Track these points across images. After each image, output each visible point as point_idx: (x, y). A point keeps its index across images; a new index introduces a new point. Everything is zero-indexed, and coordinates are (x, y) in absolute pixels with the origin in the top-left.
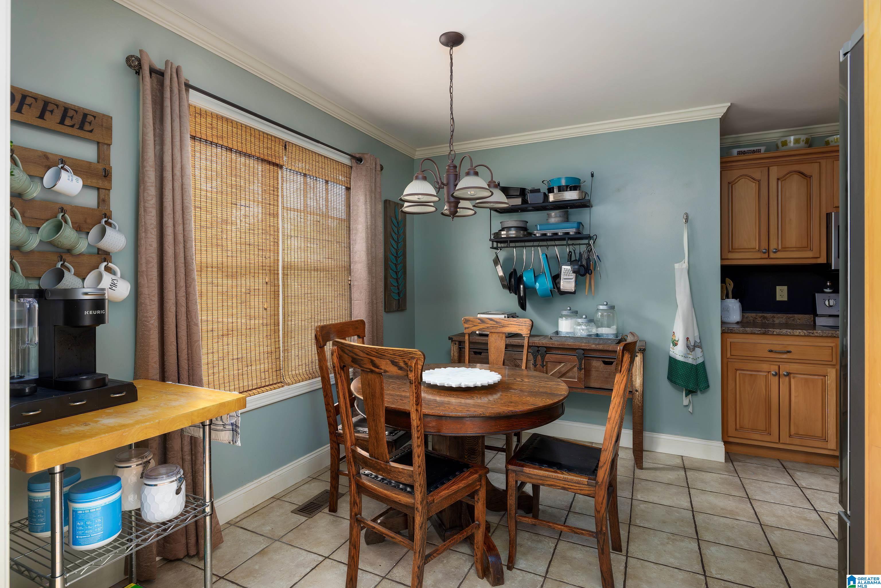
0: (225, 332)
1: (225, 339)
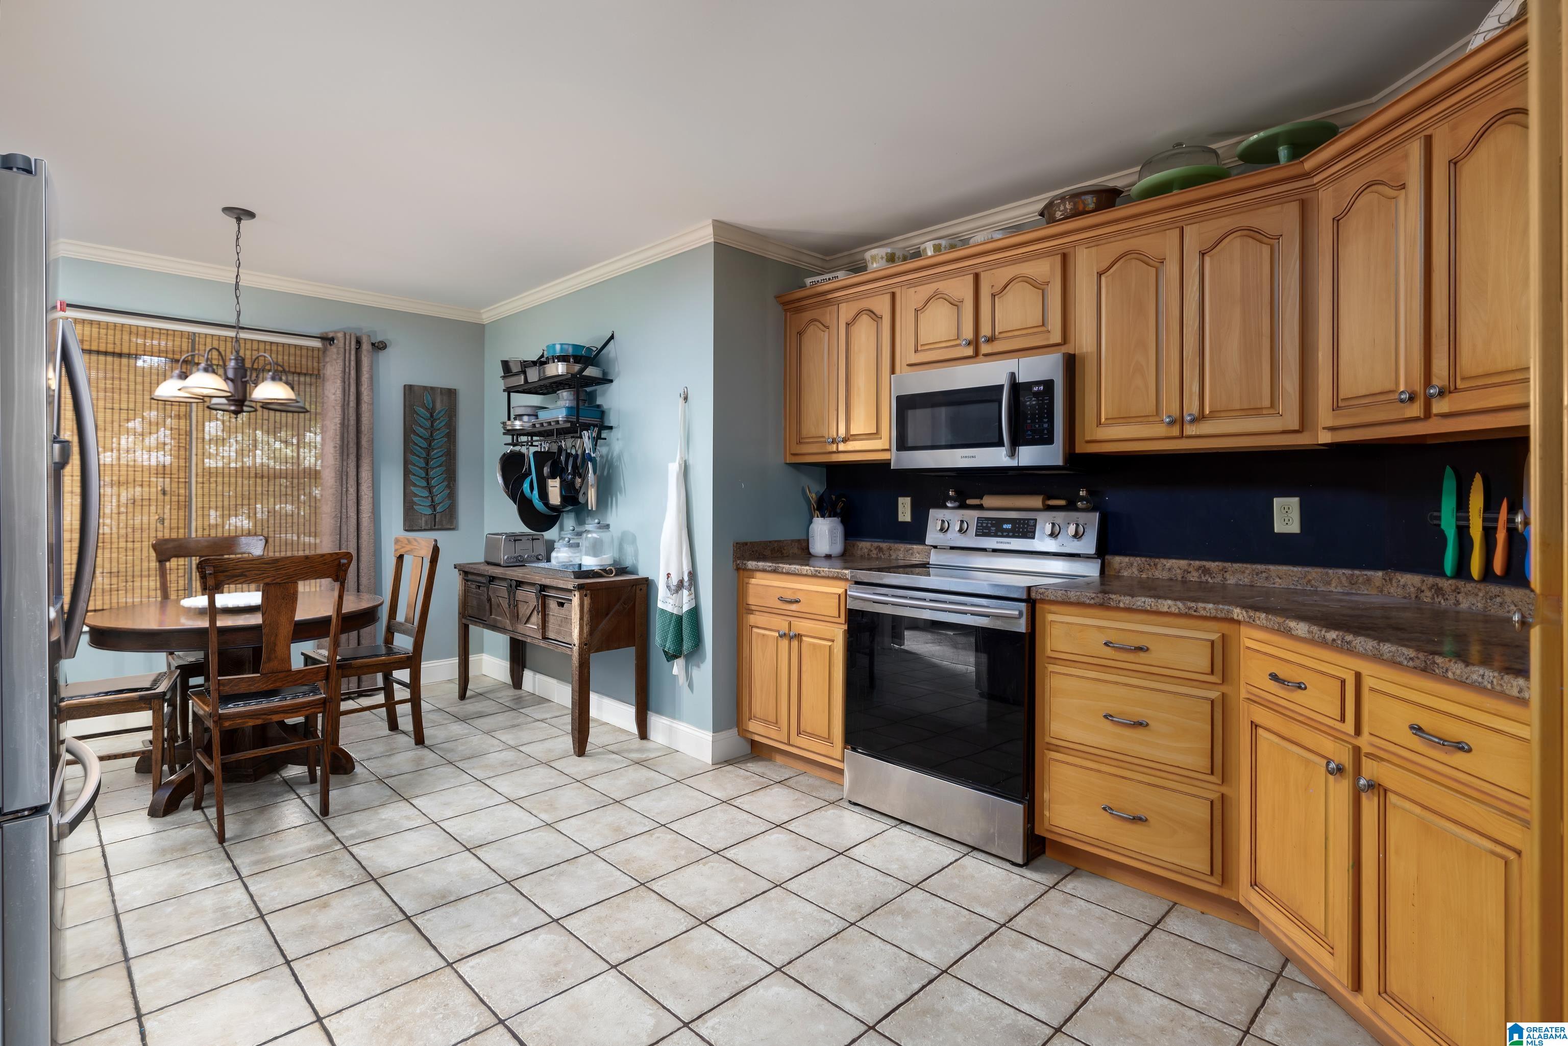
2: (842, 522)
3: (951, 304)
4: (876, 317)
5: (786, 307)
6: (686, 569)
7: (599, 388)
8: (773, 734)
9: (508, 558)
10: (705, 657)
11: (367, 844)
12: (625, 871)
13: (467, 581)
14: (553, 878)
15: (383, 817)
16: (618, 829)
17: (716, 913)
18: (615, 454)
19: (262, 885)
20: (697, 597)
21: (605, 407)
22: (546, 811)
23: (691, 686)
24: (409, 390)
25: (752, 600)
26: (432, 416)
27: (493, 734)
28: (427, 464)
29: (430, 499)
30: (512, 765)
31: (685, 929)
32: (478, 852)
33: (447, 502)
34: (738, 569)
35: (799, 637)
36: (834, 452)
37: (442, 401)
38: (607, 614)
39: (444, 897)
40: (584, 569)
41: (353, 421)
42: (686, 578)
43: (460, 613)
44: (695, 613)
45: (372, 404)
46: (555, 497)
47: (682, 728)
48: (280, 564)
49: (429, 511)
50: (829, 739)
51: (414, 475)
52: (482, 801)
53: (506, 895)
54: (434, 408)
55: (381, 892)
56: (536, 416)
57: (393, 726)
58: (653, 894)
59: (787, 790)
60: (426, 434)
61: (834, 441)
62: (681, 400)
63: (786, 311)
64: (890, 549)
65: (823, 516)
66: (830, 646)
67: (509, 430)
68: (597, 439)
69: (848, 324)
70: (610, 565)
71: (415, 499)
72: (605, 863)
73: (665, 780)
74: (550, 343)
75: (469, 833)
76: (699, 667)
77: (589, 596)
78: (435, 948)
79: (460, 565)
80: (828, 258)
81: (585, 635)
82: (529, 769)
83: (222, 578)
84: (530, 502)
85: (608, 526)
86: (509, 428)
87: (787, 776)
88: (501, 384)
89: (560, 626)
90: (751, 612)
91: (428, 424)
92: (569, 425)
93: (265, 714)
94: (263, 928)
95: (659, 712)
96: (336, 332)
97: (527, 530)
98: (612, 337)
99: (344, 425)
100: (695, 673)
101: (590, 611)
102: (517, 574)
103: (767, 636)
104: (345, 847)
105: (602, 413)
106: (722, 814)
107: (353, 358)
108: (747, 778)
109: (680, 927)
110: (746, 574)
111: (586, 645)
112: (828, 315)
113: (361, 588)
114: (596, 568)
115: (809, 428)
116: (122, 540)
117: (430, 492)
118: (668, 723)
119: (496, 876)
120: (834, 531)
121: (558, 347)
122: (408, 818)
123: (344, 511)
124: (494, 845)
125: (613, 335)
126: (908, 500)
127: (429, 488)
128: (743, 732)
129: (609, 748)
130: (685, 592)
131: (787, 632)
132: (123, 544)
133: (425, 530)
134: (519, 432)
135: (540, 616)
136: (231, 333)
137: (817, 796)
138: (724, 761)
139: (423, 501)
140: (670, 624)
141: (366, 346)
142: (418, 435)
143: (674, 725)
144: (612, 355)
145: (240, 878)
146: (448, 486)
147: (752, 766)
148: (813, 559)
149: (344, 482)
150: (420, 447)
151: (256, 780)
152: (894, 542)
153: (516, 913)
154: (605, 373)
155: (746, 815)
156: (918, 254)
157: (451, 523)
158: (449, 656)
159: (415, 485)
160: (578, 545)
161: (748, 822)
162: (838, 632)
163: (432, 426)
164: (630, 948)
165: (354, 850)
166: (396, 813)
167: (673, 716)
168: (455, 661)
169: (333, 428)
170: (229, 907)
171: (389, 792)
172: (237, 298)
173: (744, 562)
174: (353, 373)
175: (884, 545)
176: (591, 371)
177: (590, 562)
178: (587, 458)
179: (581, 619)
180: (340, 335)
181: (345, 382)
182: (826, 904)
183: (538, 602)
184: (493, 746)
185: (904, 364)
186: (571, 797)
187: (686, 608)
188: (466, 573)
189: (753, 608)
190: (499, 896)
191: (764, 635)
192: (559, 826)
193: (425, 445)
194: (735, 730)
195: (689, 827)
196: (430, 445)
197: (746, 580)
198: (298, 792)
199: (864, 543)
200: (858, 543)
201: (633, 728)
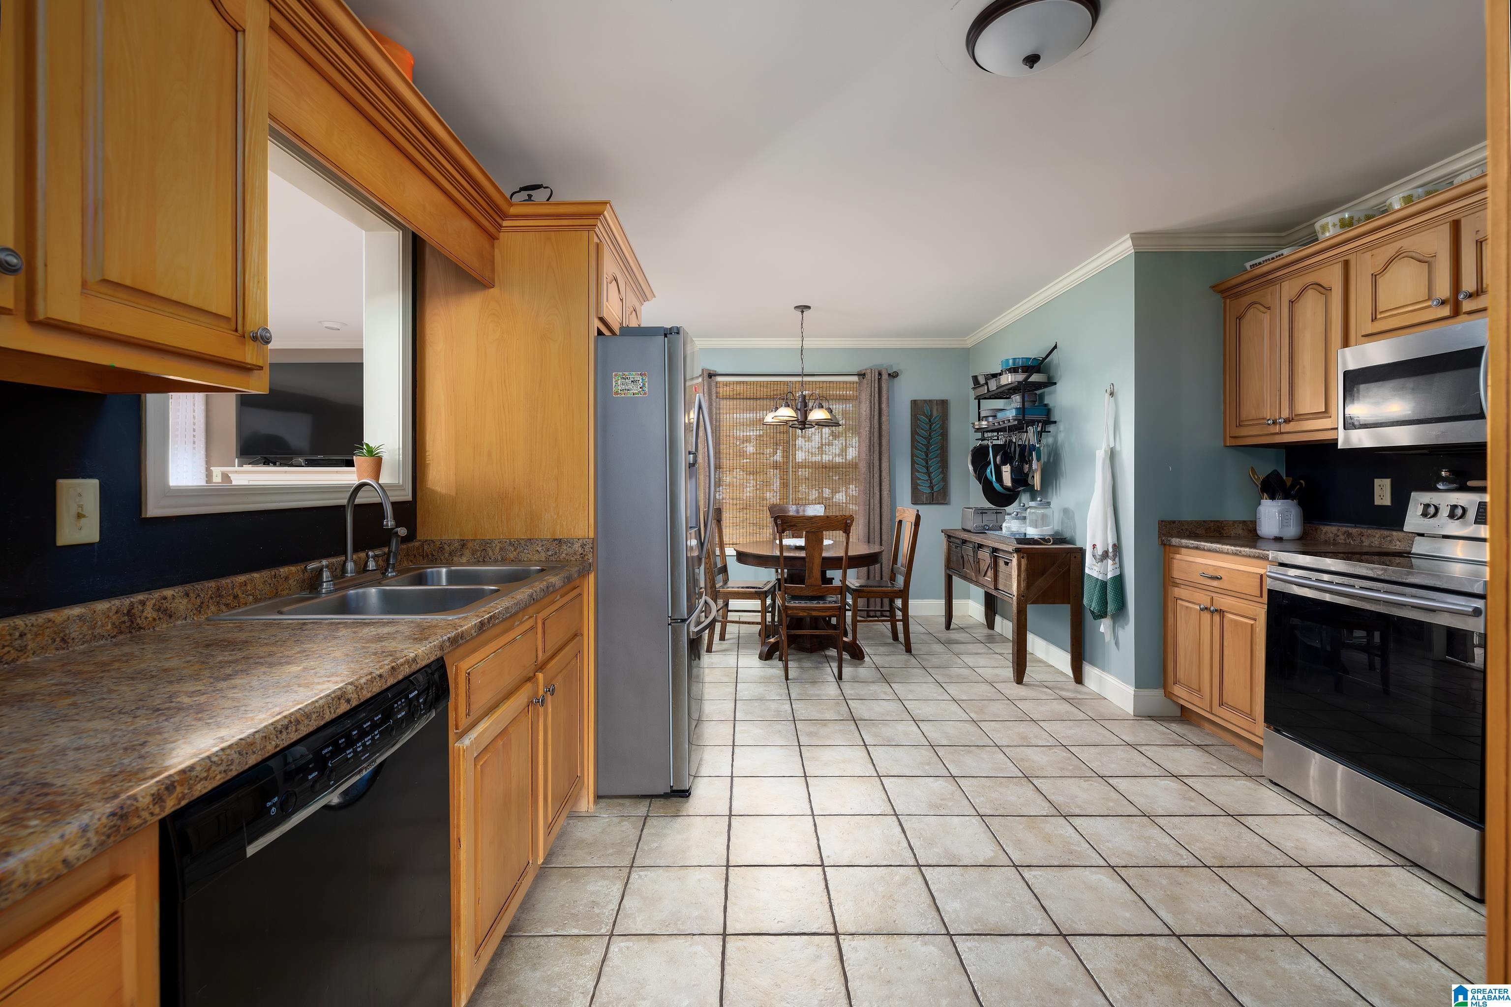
0: (745, 507)
1: (745, 511)
2: (1300, 504)
3: (1420, 261)
4: (1323, 289)
5: (1225, 295)
6: (1111, 540)
7: (1046, 390)
8: (1196, 701)
9: (976, 526)
10: (1129, 621)
11: (857, 701)
12: (1017, 765)
13: (950, 542)
14: (962, 753)
15: (871, 689)
16: (1025, 738)
17: (1077, 814)
18: (1059, 443)
19: (799, 706)
20: (1121, 566)
21: (1051, 405)
22: (976, 712)
23: (1117, 644)
24: (914, 403)
25: (1176, 574)
26: (930, 421)
27: (959, 656)
28: (927, 456)
29: (929, 481)
30: (965, 678)
31: (1045, 814)
32: (920, 724)
33: (942, 484)
34: (1163, 544)
35: (1221, 612)
36: (1277, 434)
37: (937, 410)
38: (1043, 574)
39: (889, 741)
40: (1028, 537)
41: (876, 430)
42: (1111, 550)
43: (945, 566)
44: (1119, 580)
45: (889, 416)
46: (1007, 481)
47: (1109, 679)
48: (814, 520)
49: (928, 491)
50: (1250, 715)
51: (918, 464)
52: (935, 695)
53: (927, 753)
54: (931, 415)
55: (856, 727)
56: (995, 416)
57: (895, 638)
58: (1031, 785)
59: (1201, 753)
60: (926, 434)
61: (1274, 423)
62: (1107, 395)
63: (1225, 298)
64: (1361, 534)
65: (1272, 498)
66: (1252, 625)
67: (978, 429)
68: (1040, 434)
69: (1291, 302)
70: (1050, 535)
71: (919, 482)
72: (1004, 755)
73: (1082, 716)
74: (1004, 359)
75: (918, 711)
76: (1124, 628)
77: (1025, 558)
78: (874, 765)
79: (945, 530)
80: (1283, 234)
81: (1022, 589)
82: (976, 684)
83: (785, 527)
84: (991, 483)
85: (1049, 504)
86: (977, 427)
87: (1210, 743)
88: (972, 394)
89: (1006, 580)
90: (1176, 585)
91: (927, 427)
92: (1016, 422)
93: (808, 610)
94: (793, 726)
95: (1093, 663)
96: (866, 370)
97: (988, 505)
98: (1055, 347)
99: (871, 432)
100: (1121, 633)
101: (1027, 570)
102: (978, 539)
103: (1191, 608)
104: (845, 699)
105: (1048, 411)
106: (1122, 753)
107: (876, 385)
108: (1164, 734)
109: (1042, 812)
110: (1172, 549)
111: (1023, 596)
112: (1270, 296)
113: (883, 542)
114: (1036, 537)
115: (1248, 411)
116: (758, 505)
117: (929, 477)
118: (1099, 674)
119: (926, 740)
120: (1286, 513)
121: (1011, 362)
122: (885, 693)
123: (872, 489)
124: (932, 723)
125: (1056, 345)
126: (1387, 482)
127: (929, 474)
128: (1168, 695)
129: (1045, 684)
130: (1110, 562)
131: (1209, 607)
132: (758, 508)
133: (926, 504)
134: (985, 430)
135: (993, 572)
136: (799, 379)
137: (1234, 766)
138: (1144, 715)
139: (924, 483)
140: (1095, 588)
141: (885, 376)
142: (920, 436)
143: (1103, 676)
144: (1055, 361)
145: (790, 699)
146: (942, 472)
147: (1174, 726)
148: (1260, 540)
149: (872, 469)
150: (922, 444)
151: (811, 652)
152: (1368, 528)
153: (929, 764)
154: (1049, 378)
155: (1145, 759)
156: (1385, 211)
157: (945, 500)
158: (940, 598)
159: (919, 472)
160: (1025, 518)
161: (1144, 765)
162: (1261, 612)
163: (930, 428)
164: (997, 809)
165: (849, 702)
166: (881, 689)
167: (1103, 669)
168: (942, 602)
169: (865, 434)
170: (781, 712)
171: (879, 676)
172: (802, 359)
173: (1169, 539)
174: (877, 395)
175: (1354, 531)
176: (1035, 378)
177: (1032, 532)
178: (1033, 448)
179: (1019, 575)
180: (869, 371)
181: (871, 402)
182: (1187, 844)
183: (991, 561)
184: (956, 663)
185: (1359, 336)
186: (999, 708)
187: (1110, 575)
188: (949, 537)
189: (1178, 581)
190: (923, 751)
191: (1187, 607)
192: (981, 724)
193: (925, 442)
194: (1161, 692)
195: (1086, 754)
196: (929, 442)
197: (1171, 555)
198: (831, 664)
199: (1329, 527)
200: (1322, 527)
201: (1069, 672)
